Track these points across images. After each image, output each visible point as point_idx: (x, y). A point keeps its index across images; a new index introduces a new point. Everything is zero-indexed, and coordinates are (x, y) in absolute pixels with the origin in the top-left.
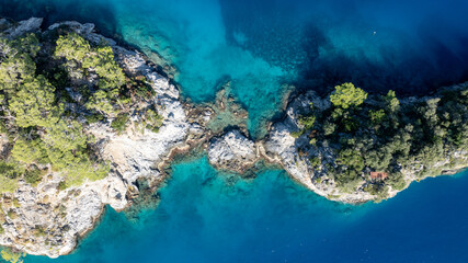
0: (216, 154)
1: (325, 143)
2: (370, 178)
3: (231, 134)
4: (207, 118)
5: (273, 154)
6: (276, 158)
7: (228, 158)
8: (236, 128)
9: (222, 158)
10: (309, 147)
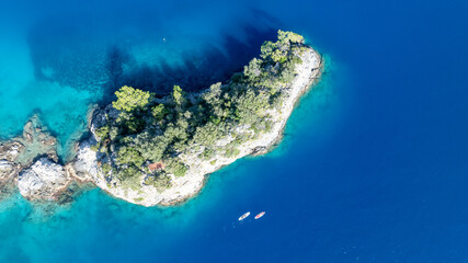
0: (25, 185)
1: (112, 148)
2: (150, 171)
3: (38, 162)
4: (14, 153)
5: (83, 173)
6: (87, 176)
7: (38, 187)
8: (45, 156)
9: (32, 188)
10: (104, 156)
